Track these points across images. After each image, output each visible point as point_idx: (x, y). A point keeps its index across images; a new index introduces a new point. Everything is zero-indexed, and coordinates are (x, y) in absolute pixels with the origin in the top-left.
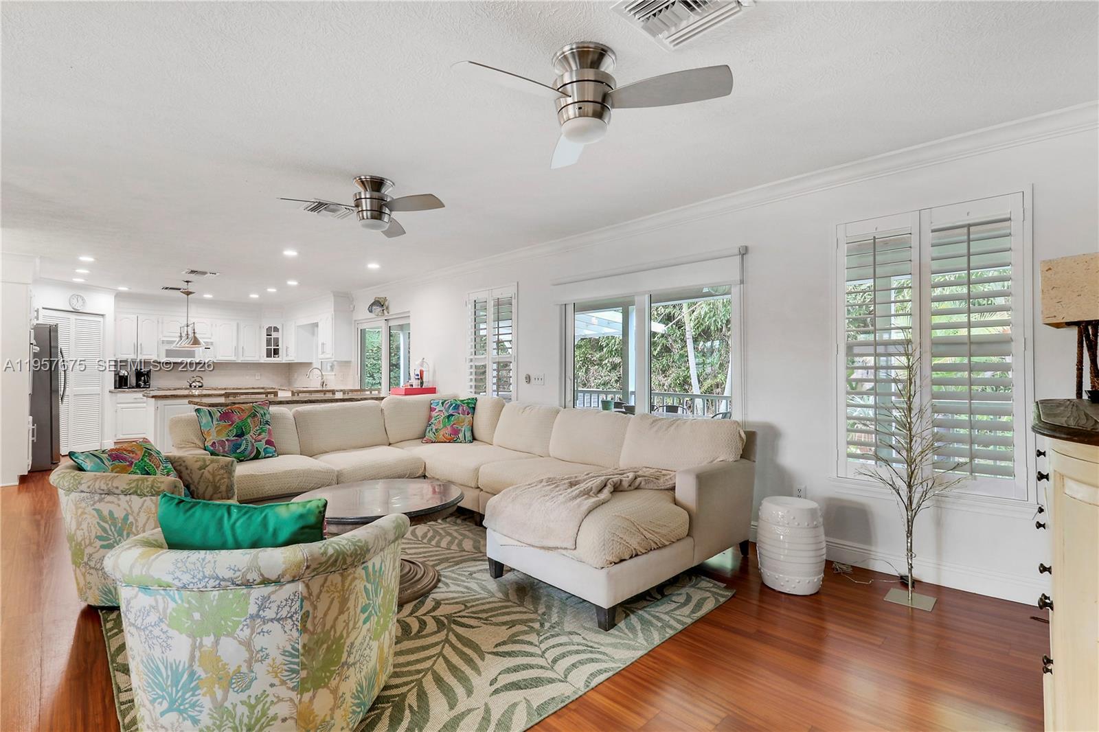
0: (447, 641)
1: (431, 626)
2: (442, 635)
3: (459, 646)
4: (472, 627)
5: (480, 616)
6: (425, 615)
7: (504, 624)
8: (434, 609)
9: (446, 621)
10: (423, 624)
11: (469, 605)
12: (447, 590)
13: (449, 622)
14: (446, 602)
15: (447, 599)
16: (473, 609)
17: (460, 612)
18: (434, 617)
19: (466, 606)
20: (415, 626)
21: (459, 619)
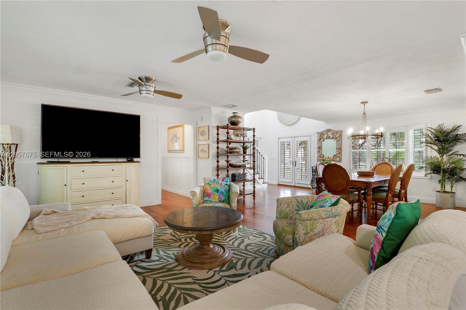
0: (179, 236)
1: (183, 240)
2: (180, 237)
3: (176, 235)
4: (170, 239)
5: (166, 242)
6: (185, 243)
7: (160, 240)
8: (181, 244)
9: (178, 241)
10: (186, 240)
11: (168, 245)
12: (173, 252)
13: (177, 240)
14: (176, 247)
15: (175, 248)
16: (167, 244)
17: (172, 243)
18: (182, 242)
19: (169, 245)
20: (188, 240)
21: (173, 241)
